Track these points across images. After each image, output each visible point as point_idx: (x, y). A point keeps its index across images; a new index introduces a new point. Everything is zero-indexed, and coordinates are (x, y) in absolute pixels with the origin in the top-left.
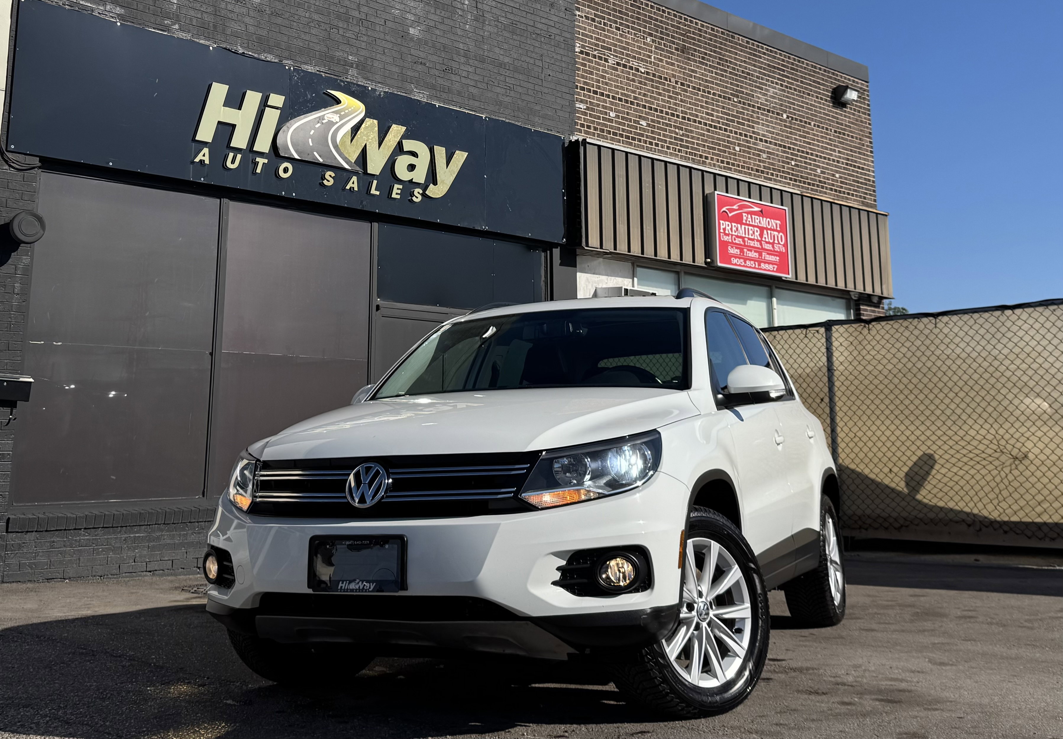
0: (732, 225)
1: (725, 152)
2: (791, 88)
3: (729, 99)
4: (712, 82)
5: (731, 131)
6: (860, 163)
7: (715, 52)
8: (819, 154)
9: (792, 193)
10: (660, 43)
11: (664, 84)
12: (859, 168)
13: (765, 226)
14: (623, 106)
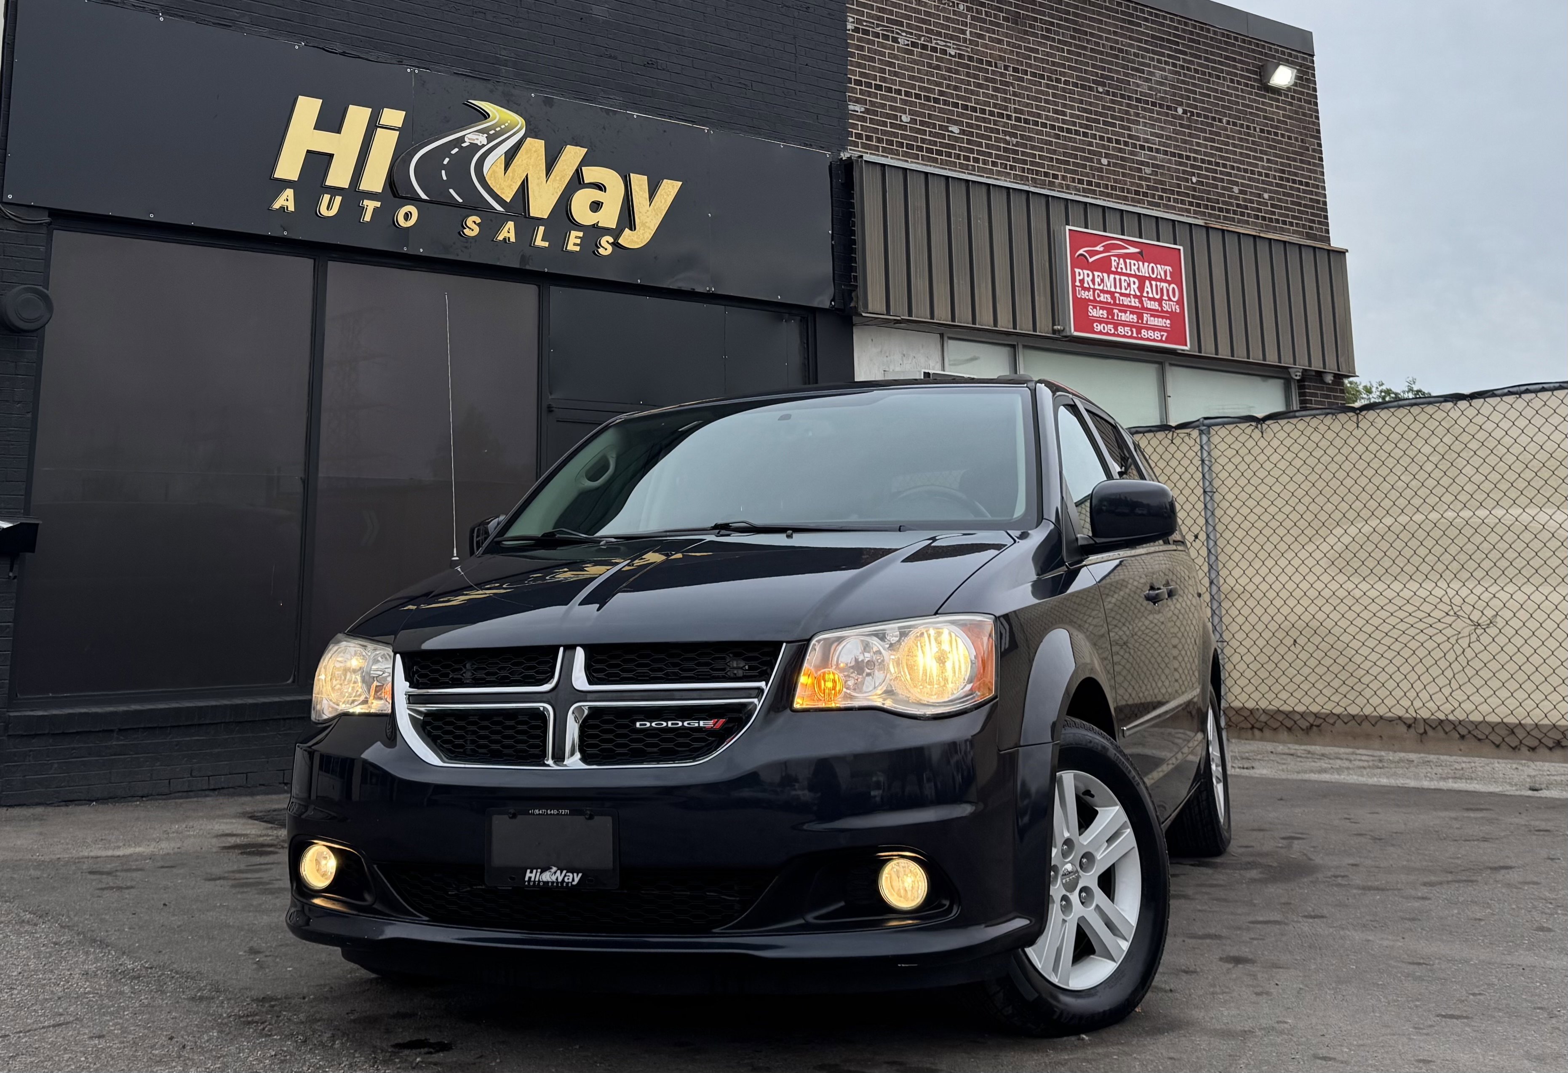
0: (1094, 275)
1: (1085, 167)
2: (1189, 69)
3: (1091, 89)
4: (1064, 66)
5: (1094, 136)
6: (1303, 176)
7: (1066, 20)
8: (1235, 165)
9: (1190, 224)
10: (978, 12)
11: (987, 71)
12: (1301, 183)
13: (1147, 275)
14: (922, 106)
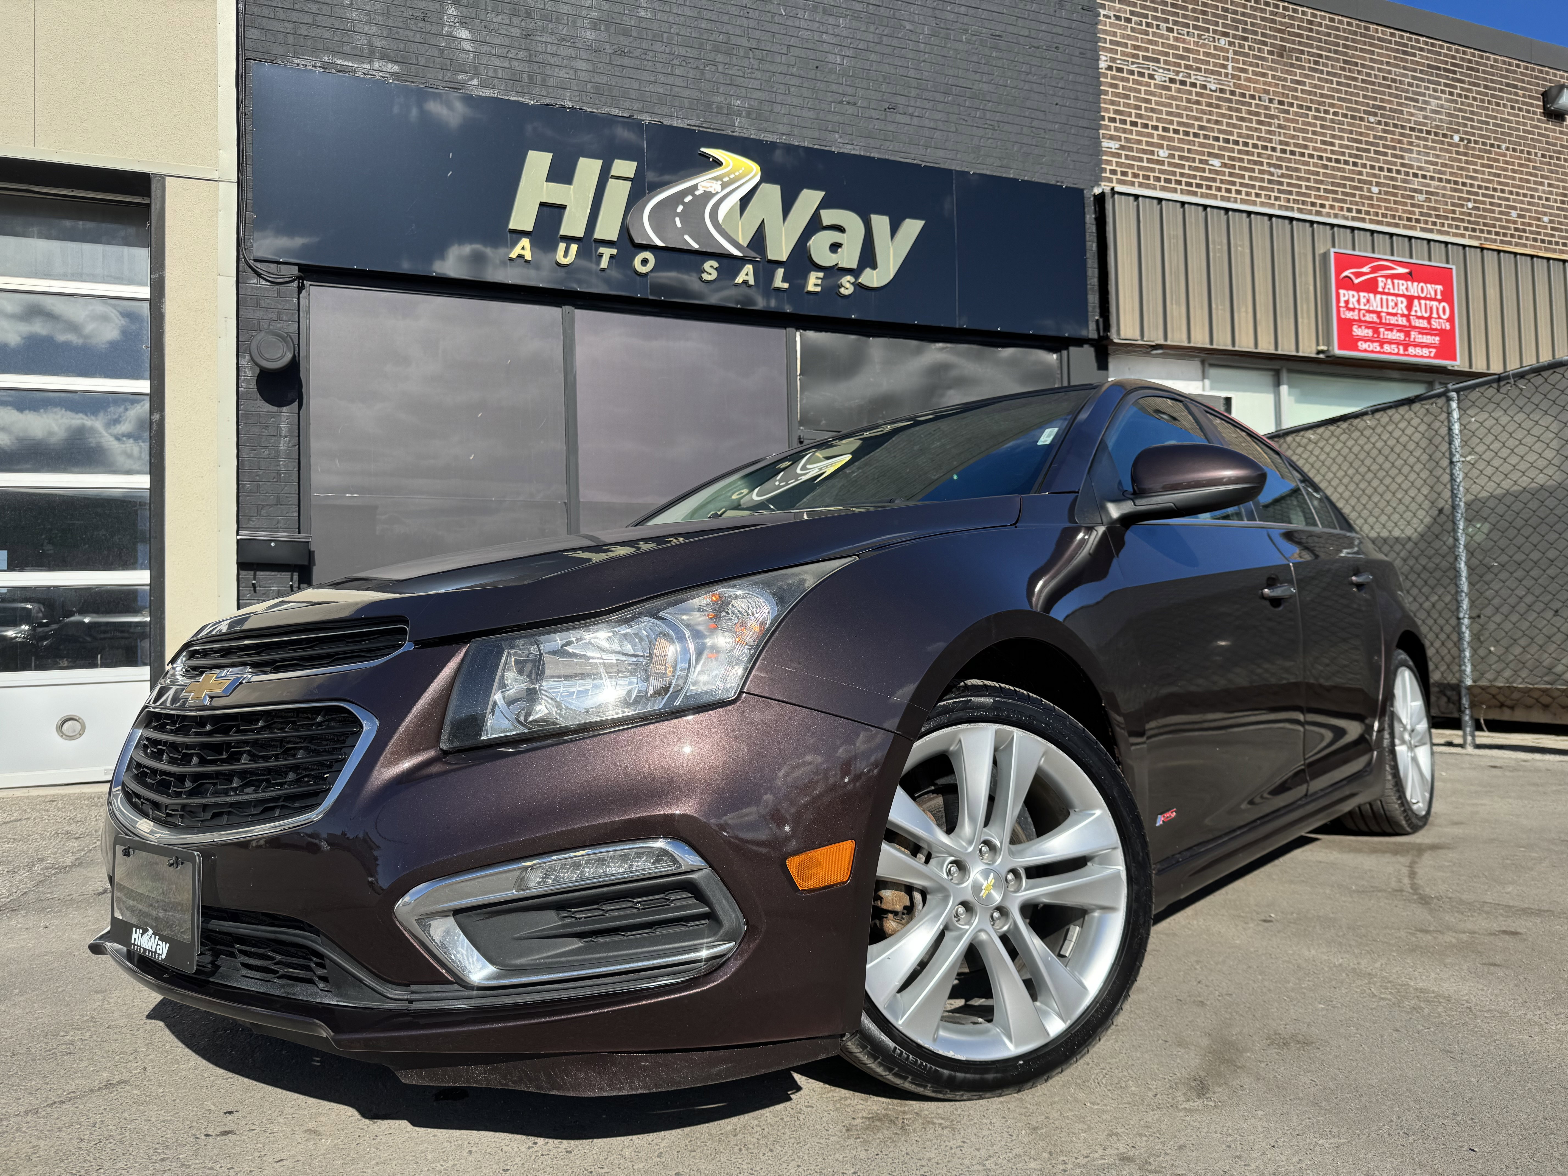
0: (1359, 296)
1: (1354, 195)
2: (1467, 97)
3: (1361, 119)
4: (1333, 97)
5: (1364, 166)
7: (1336, 52)
8: (1514, 190)
9: (1464, 246)
10: (1241, 46)
11: (1250, 105)
13: (1416, 294)
14: (1180, 141)
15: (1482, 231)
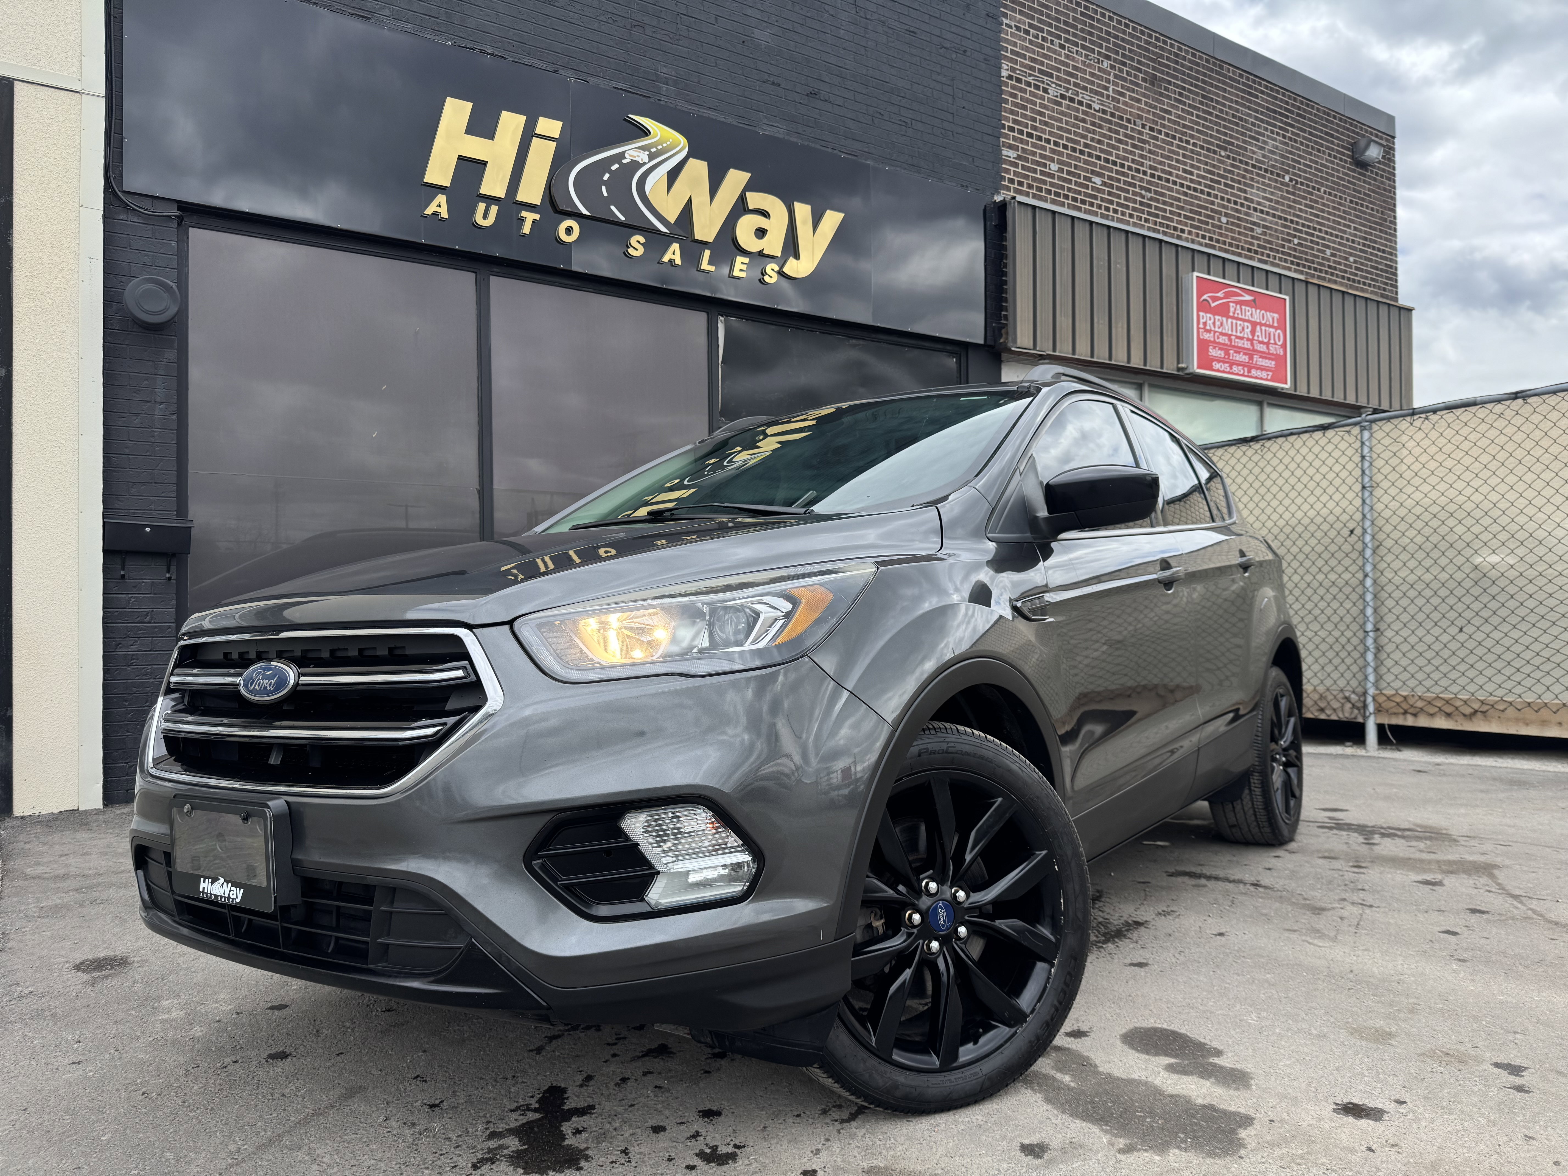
0: (1215, 319)
1: (1207, 223)
2: (1296, 141)
3: (1215, 152)
4: (1192, 129)
5: (1216, 196)
6: (1381, 244)
8: (1329, 230)
9: (1293, 279)
10: (1121, 71)
11: (1126, 128)
12: (1379, 250)
13: (1258, 321)
14: (1069, 156)
15: (1304, 266)
